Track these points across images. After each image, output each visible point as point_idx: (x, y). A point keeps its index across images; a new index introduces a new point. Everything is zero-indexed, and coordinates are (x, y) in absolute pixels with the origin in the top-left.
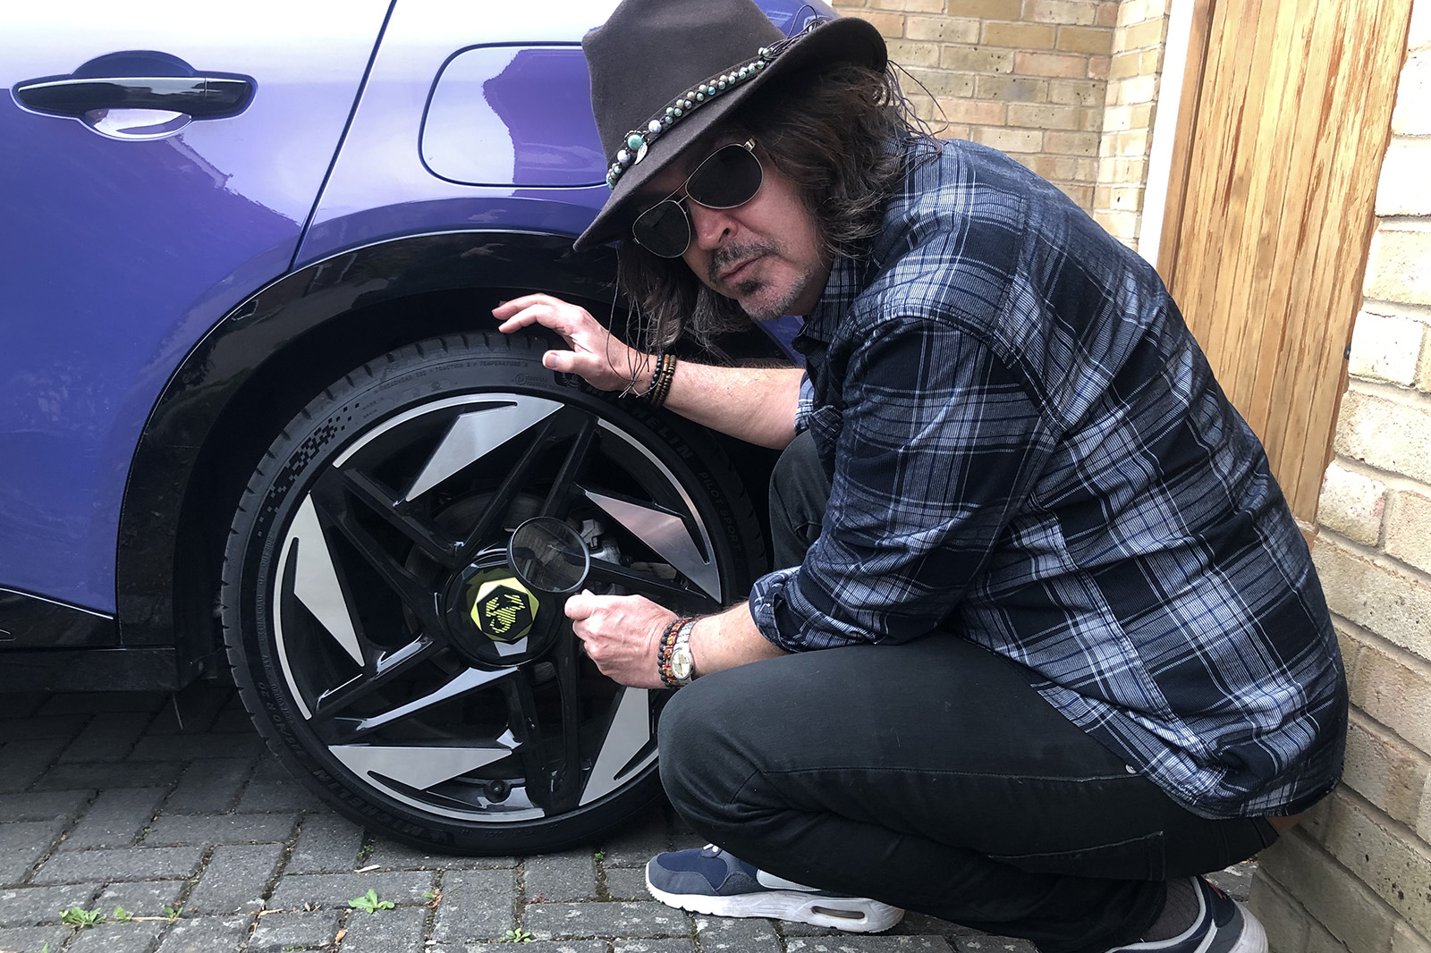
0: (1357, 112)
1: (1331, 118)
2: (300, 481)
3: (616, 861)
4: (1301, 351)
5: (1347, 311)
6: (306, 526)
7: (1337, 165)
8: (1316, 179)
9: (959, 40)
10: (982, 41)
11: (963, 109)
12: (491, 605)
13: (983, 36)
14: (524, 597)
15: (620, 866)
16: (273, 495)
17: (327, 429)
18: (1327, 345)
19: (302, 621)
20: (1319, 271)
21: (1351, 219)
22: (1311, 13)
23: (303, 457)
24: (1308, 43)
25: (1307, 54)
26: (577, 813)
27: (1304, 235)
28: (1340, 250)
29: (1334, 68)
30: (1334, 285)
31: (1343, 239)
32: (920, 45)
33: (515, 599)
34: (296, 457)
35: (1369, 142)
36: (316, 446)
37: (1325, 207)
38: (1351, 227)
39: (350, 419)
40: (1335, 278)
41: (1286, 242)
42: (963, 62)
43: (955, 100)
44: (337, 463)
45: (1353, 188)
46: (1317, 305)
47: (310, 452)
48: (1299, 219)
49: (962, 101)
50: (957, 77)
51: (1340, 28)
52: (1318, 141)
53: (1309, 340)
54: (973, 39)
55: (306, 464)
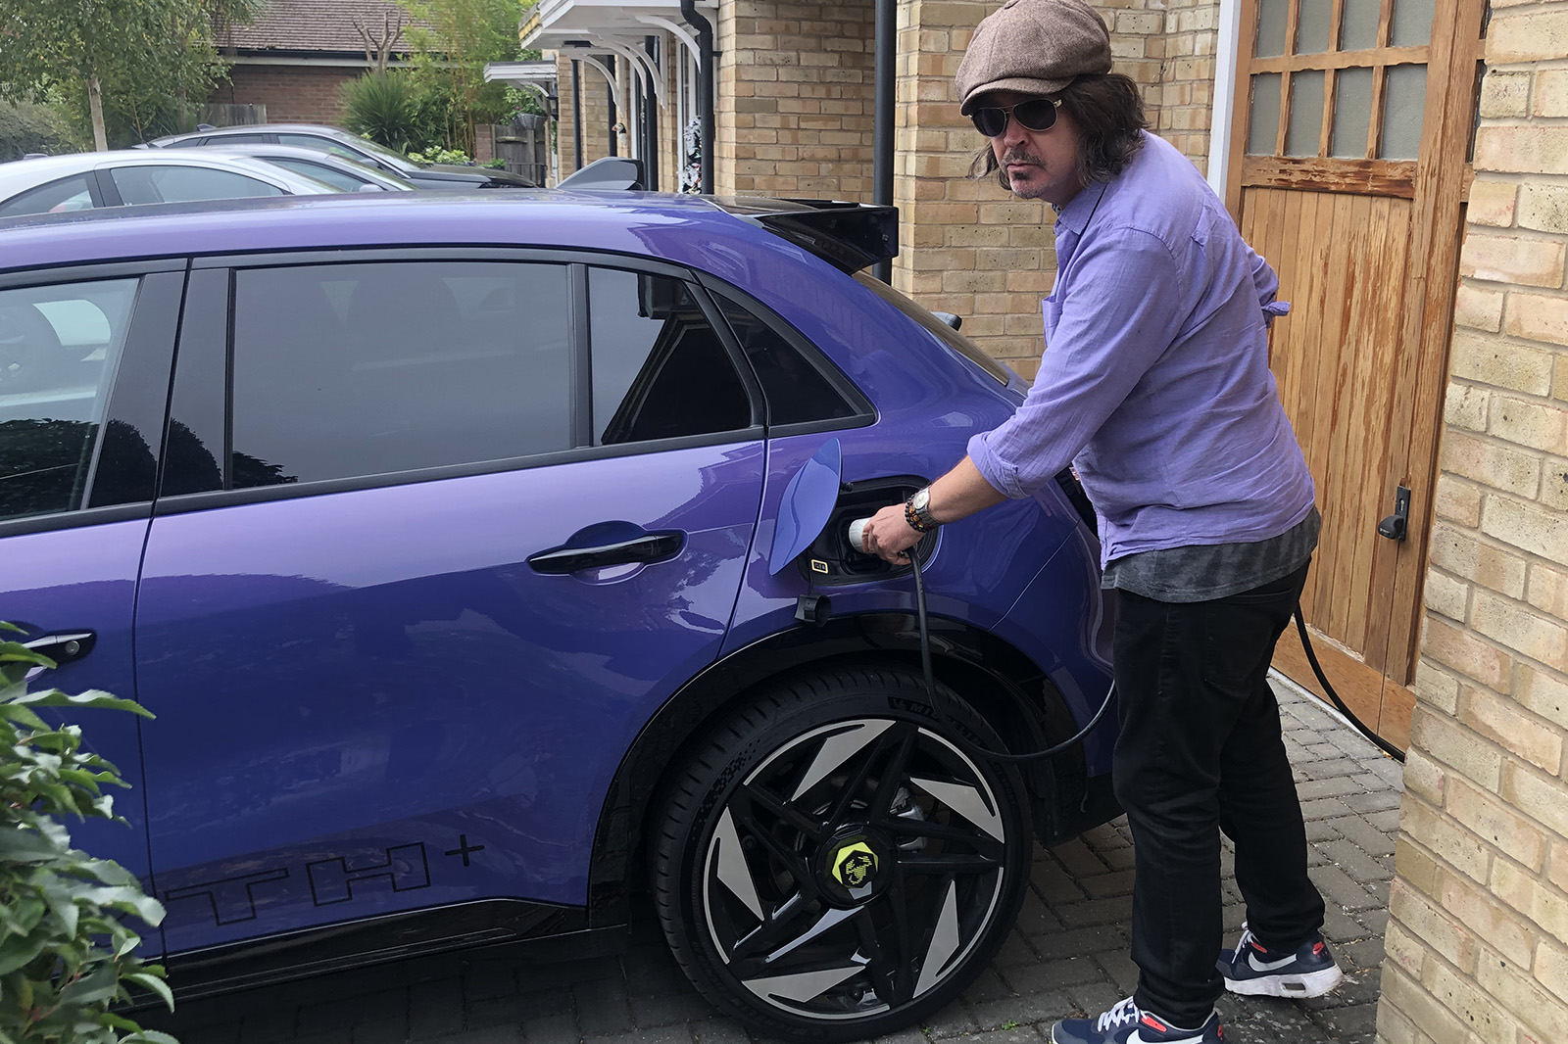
0: (1370, 333)
1: (1350, 331)
2: (722, 798)
3: (940, 1033)
4: (1342, 513)
5: (1376, 488)
6: (725, 830)
7: (1358, 371)
8: (1342, 378)
9: (1025, 222)
10: (1045, 222)
11: (1031, 279)
12: (849, 865)
13: (1045, 217)
14: (871, 857)
15: (944, 1037)
16: (702, 811)
17: (739, 760)
18: (1362, 512)
19: (722, 894)
20: (1351, 450)
21: (1373, 417)
22: (1327, 240)
23: (723, 782)
24: (1326, 265)
25: (1326, 273)
26: (912, 1003)
27: (1336, 420)
28: (1366, 439)
29: (1349, 292)
30: (1364, 466)
31: (1367, 430)
32: (992, 228)
33: (865, 859)
34: (718, 782)
35: (1382, 361)
36: (732, 773)
37: (1352, 402)
38: (1373, 423)
39: (754, 751)
40: (1364, 460)
41: (1321, 420)
42: (1029, 239)
43: (1024, 273)
44: (746, 783)
45: (1372, 391)
46: (1352, 478)
47: (728, 777)
48: (1331, 405)
49: (1030, 273)
50: (1025, 252)
51: (1350, 261)
52: (1341, 346)
53: (1347, 505)
54: (1038, 221)
55: (725, 786)
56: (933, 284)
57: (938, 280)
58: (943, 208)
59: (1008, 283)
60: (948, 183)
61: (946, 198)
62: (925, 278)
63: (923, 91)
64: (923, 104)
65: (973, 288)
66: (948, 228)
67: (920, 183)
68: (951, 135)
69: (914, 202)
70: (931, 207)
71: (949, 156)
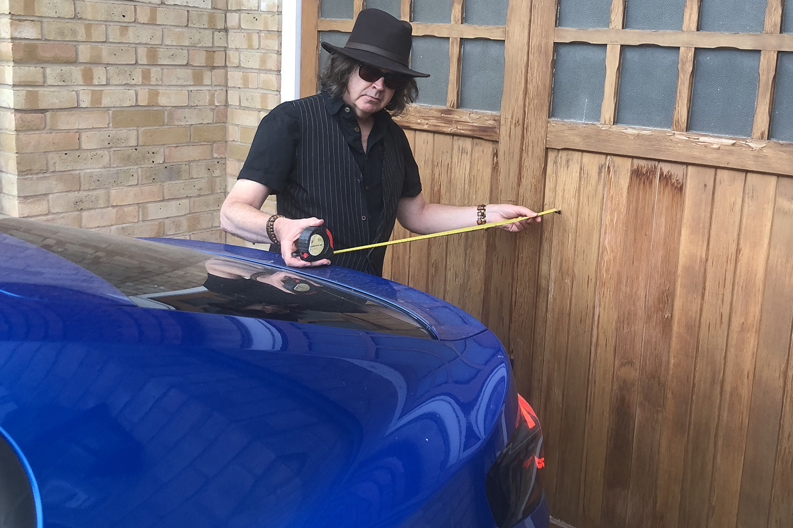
9: (123, 145)
10: (140, 144)
13: (140, 140)
32: (94, 152)
42: (128, 160)
43: (125, 189)
50: (124, 172)
54: (133, 143)
56: (39, 208)
57: (44, 203)
58: (43, 138)
59: (112, 199)
60: (48, 114)
61: (48, 127)
62: (31, 202)
63: (16, 29)
64: (17, 41)
65: (78, 206)
66: (50, 155)
67: (19, 115)
68: (48, 71)
69: (14, 133)
70: (33, 138)
71: (46, 89)
